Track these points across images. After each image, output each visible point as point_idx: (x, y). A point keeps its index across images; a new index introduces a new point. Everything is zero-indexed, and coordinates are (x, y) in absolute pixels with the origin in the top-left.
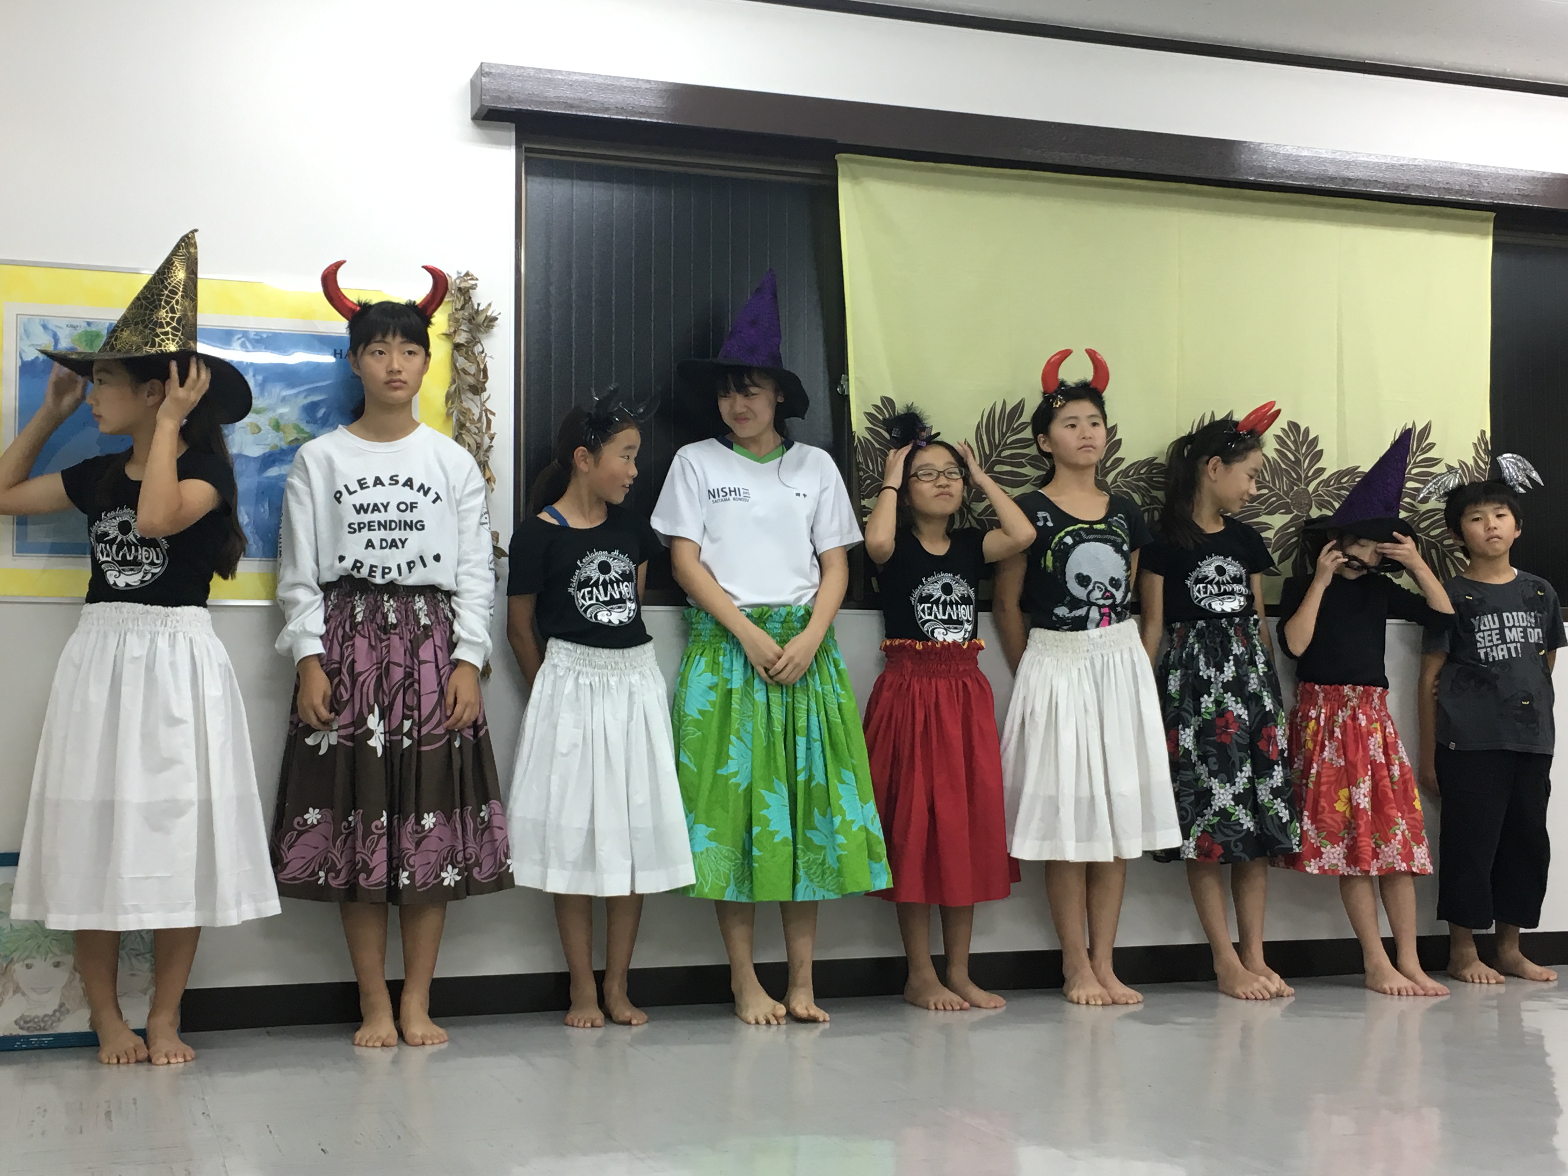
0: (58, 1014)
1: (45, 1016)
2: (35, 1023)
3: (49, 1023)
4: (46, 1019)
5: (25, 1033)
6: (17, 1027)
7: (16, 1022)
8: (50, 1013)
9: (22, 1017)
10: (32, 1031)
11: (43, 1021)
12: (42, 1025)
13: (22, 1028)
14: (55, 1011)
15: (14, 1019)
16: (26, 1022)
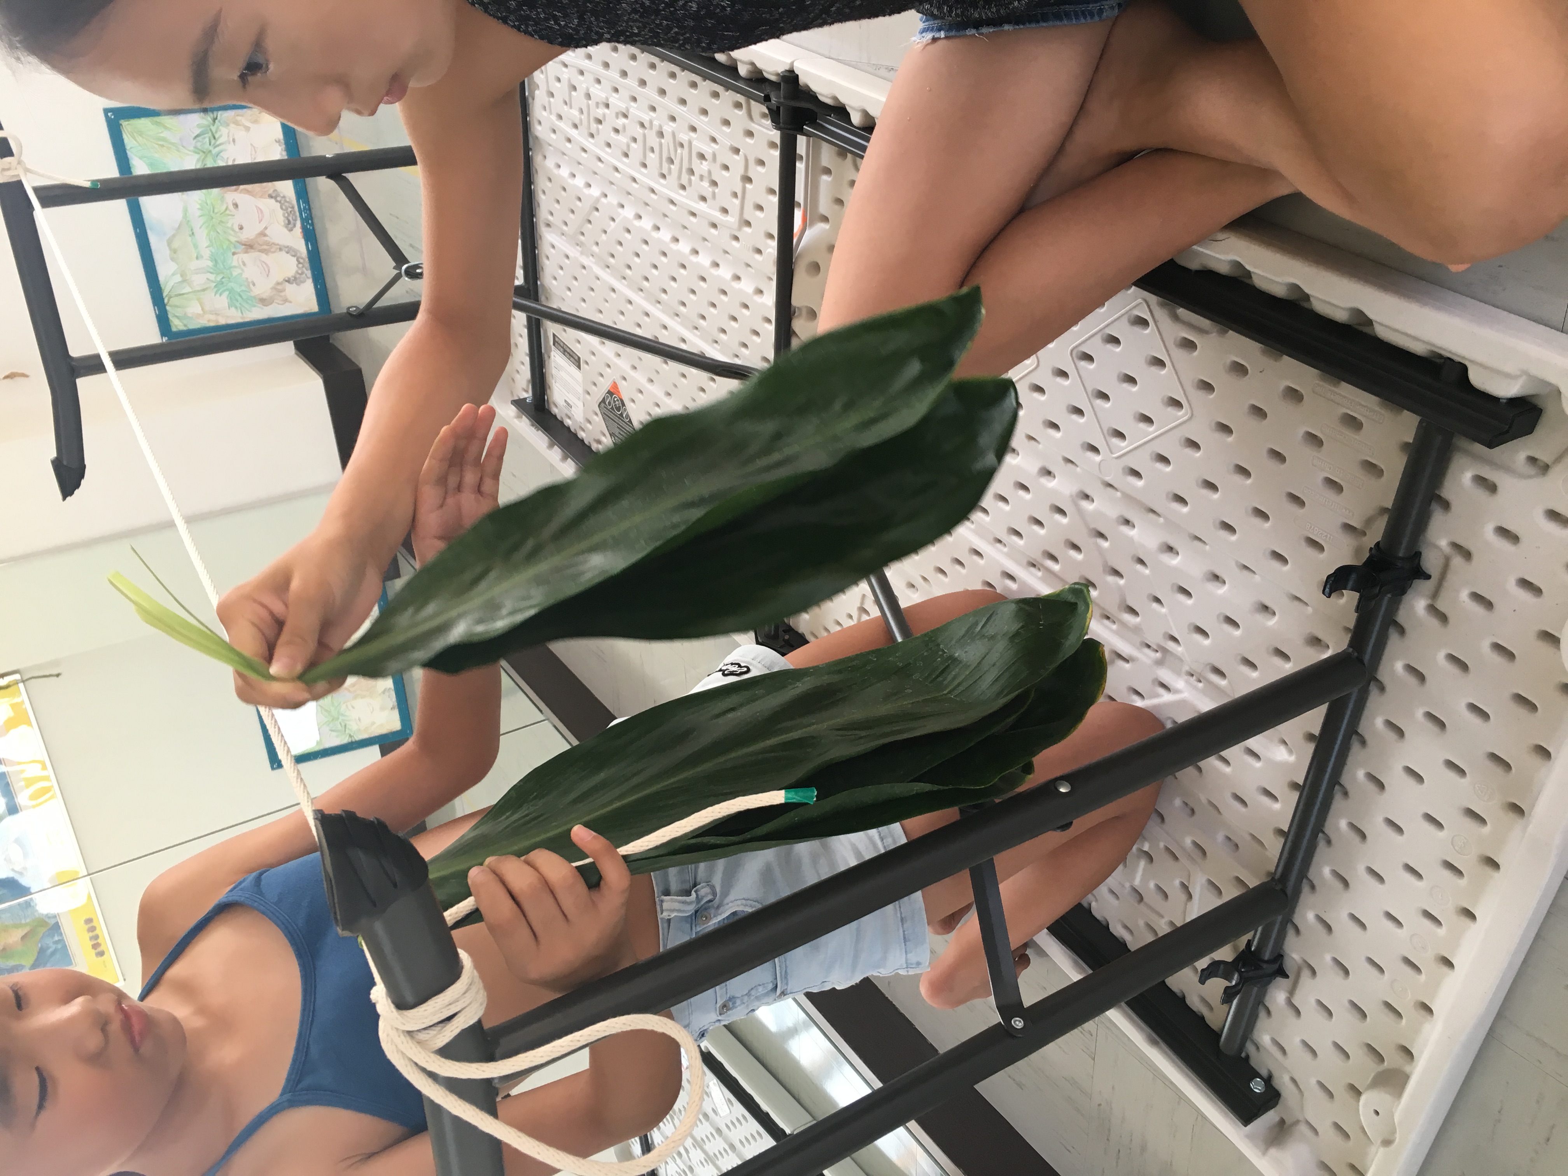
0: (279, 199)
1: (281, 208)
2: (289, 215)
3: (287, 204)
4: (284, 207)
5: (299, 224)
6: (295, 229)
7: (291, 230)
8: (279, 204)
9: (286, 227)
10: (296, 217)
11: (287, 209)
12: (290, 209)
13: (295, 226)
14: (277, 201)
15: (288, 232)
16: (289, 222)
